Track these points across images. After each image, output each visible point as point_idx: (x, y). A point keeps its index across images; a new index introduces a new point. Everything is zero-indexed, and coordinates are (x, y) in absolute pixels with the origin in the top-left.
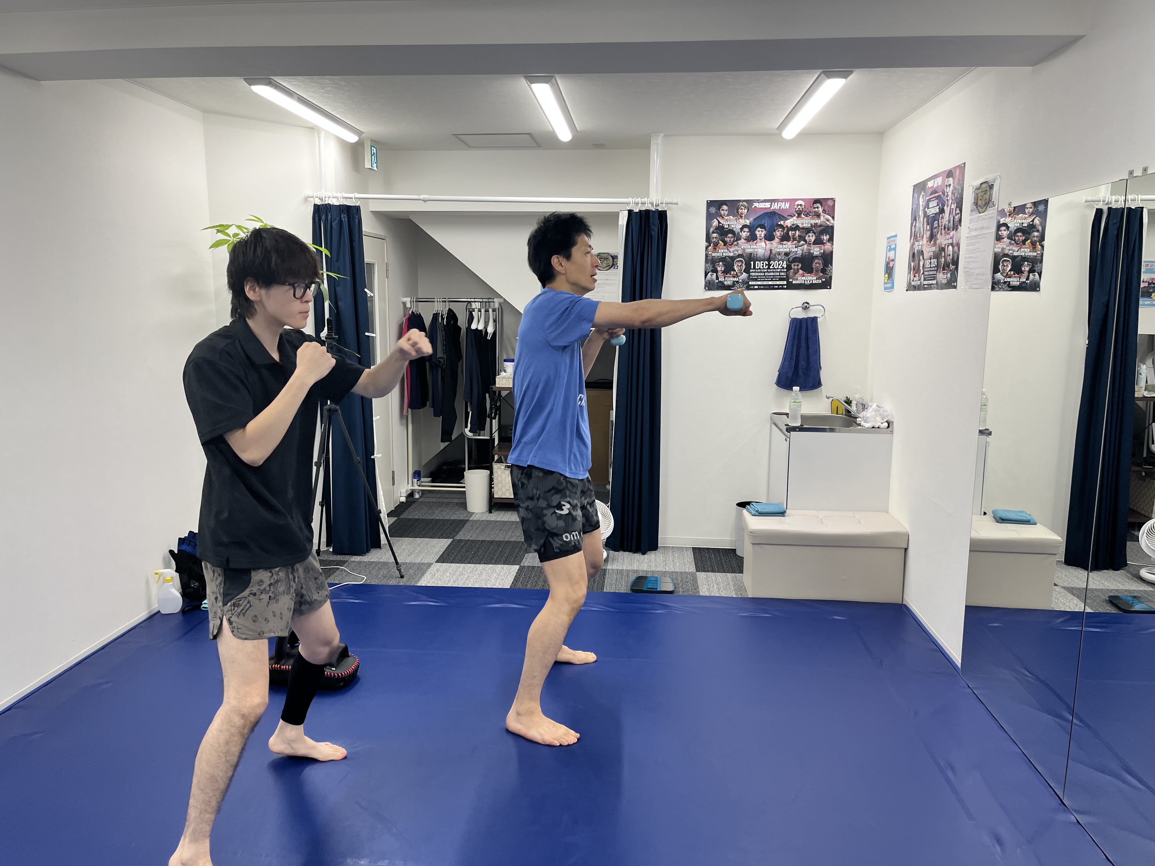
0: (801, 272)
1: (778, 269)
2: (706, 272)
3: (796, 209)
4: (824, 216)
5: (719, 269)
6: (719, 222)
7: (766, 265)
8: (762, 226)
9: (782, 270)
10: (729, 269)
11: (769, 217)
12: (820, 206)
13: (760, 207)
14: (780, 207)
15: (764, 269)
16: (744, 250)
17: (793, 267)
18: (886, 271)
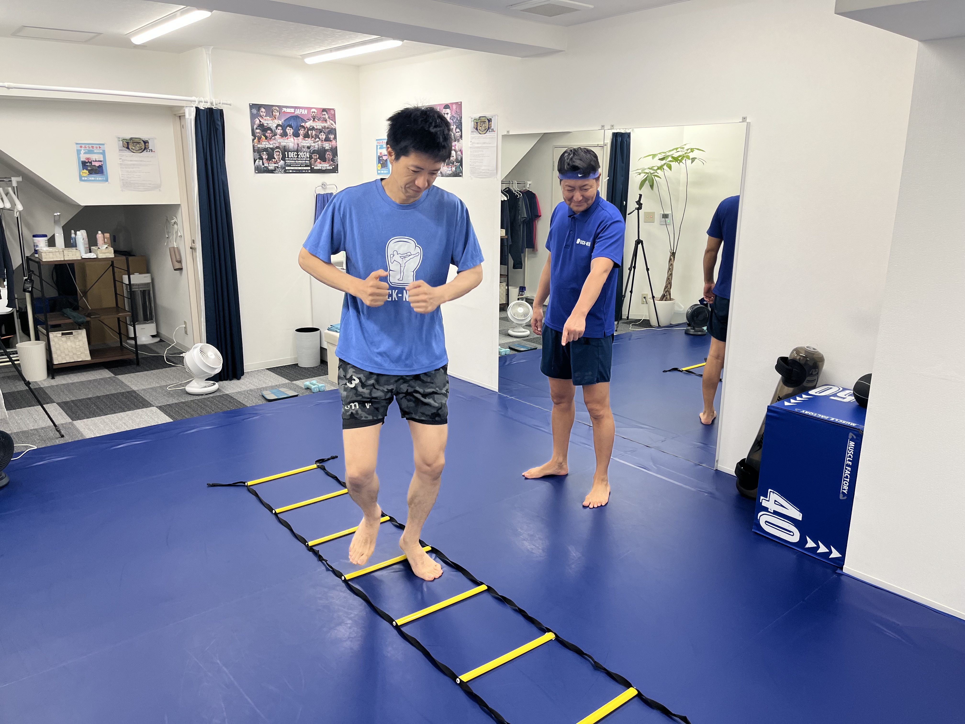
0: (319, 160)
1: (304, 158)
2: (254, 159)
3: (311, 114)
4: (329, 121)
5: (264, 157)
6: (260, 122)
7: (296, 155)
8: (290, 126)
9: (307, 159)
10: (271, 158)
11: (294, 119)
12: (326, 114)
13: (287, 111)
14: (301, 112)
15: (295, 158)
16: (280, 143)
17: (313, 157)
18: (379, 162)
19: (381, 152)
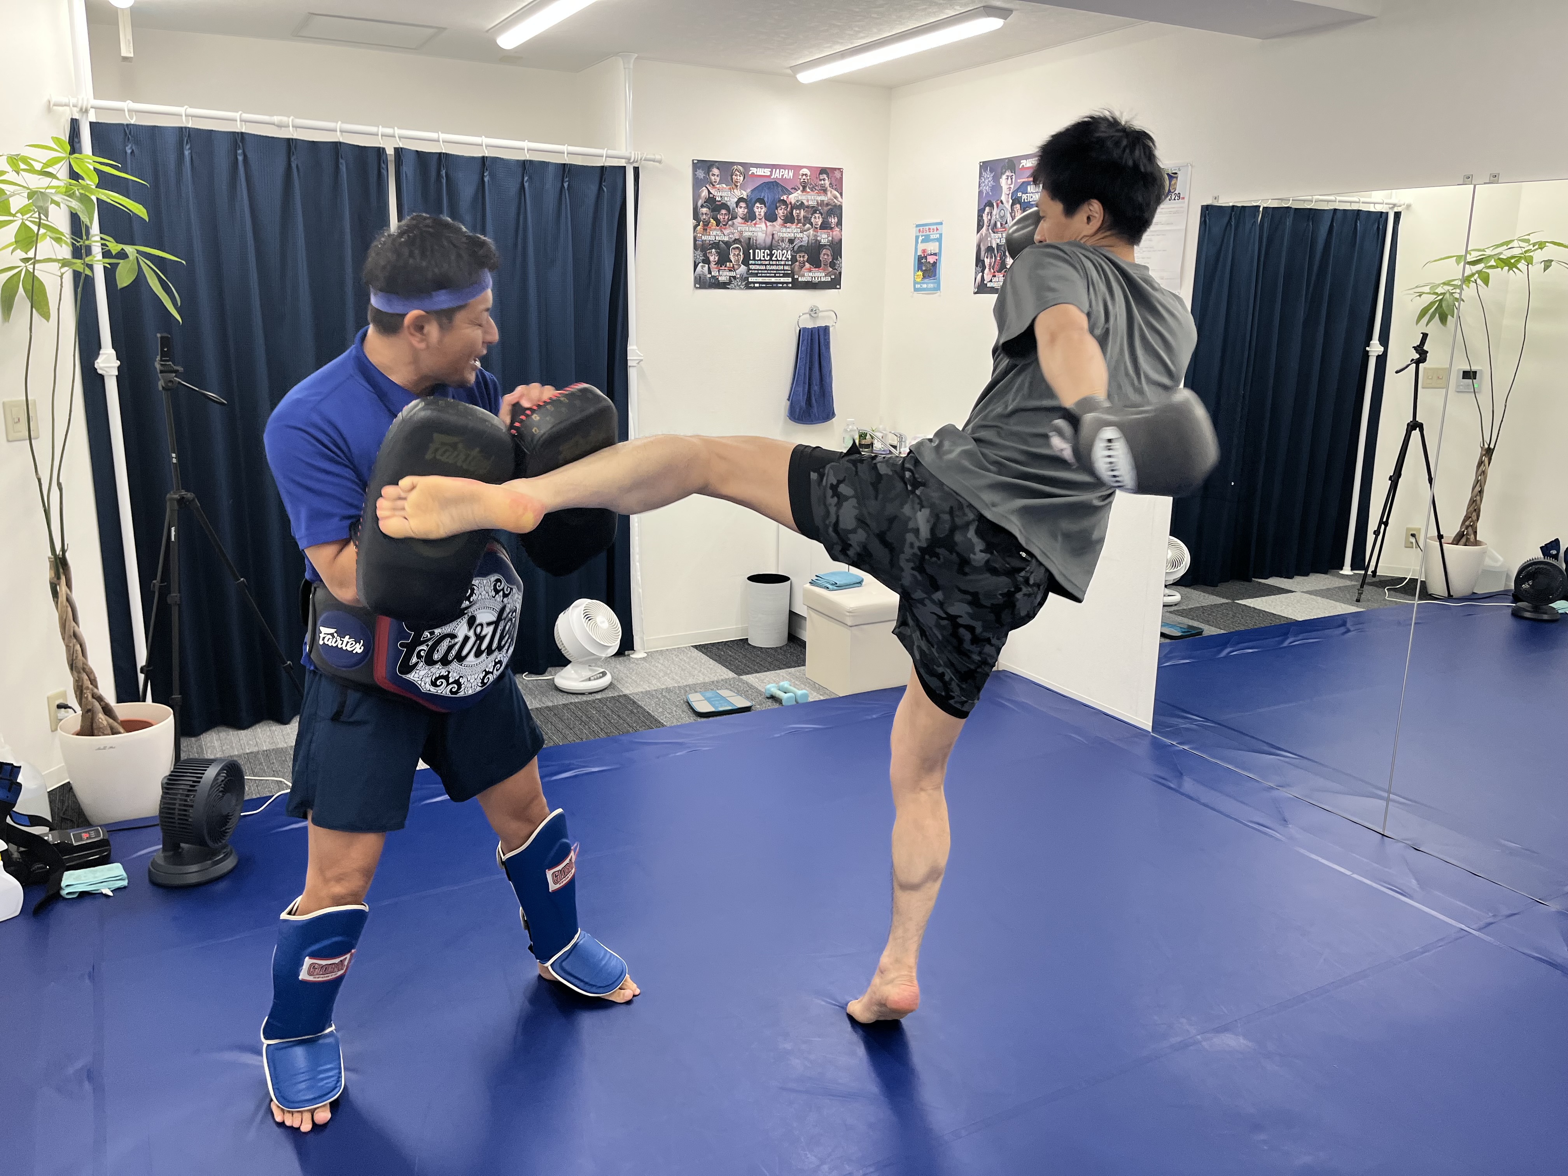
0: (807, 265)
1: (781, 260)
2: (695, 262)
3: (800, 179)
4: (831, 192)
5: (712, 258)
6: (709, 193)
7: (768, 255)
8: (762, 201)
9: (787, 263)
10: (723, 260)
11: (769, 188)
12: (827, 178)
13: (758, 174)
14: (783, 175)
15: (765, 260)
16: (741, 232)
17: (798, 259)
18: (919, 268)
19: (924, 248)
